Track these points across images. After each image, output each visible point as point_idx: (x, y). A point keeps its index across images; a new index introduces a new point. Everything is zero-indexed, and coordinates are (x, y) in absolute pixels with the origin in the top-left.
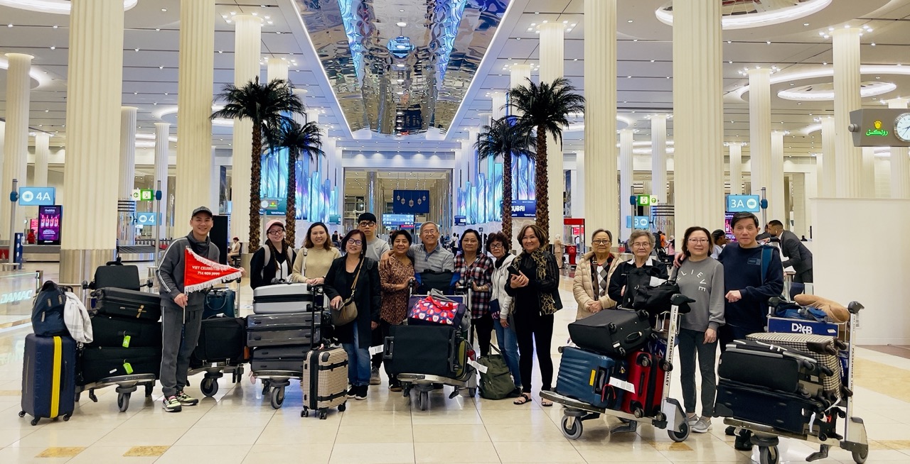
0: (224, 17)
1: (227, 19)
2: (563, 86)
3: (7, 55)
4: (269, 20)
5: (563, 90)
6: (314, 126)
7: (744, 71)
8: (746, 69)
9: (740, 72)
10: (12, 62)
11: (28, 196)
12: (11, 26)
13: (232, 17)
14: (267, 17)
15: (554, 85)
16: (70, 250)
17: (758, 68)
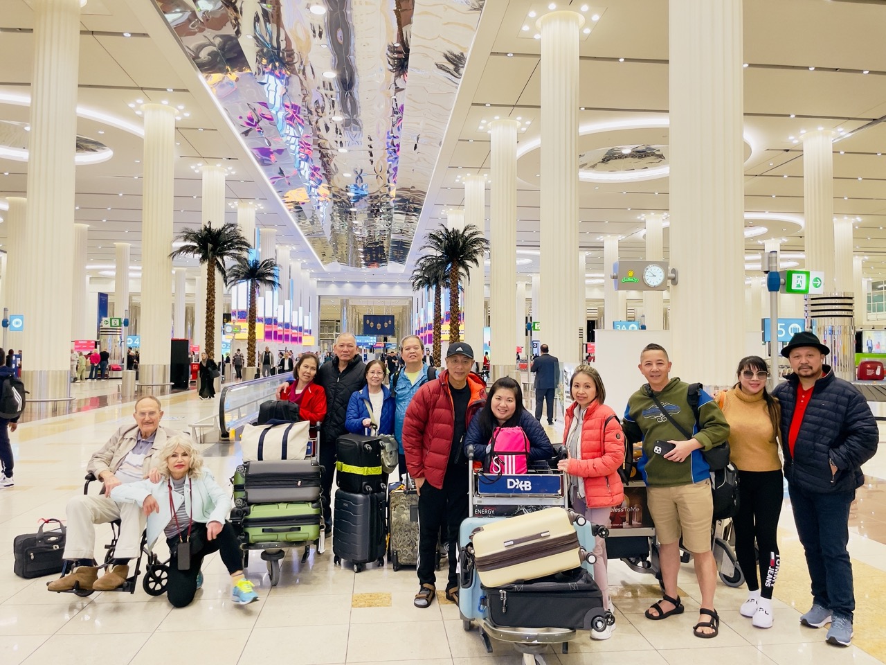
0: (193, 167)
1: (195, 169)
2: (472, 231)
3: (7, 198)
4: (232, 170)
5: (472, 234)
6: (271, 262)
7: (642, 217)
8: (643, 215)
9: (639, 218)
10: (11, 204)
11: (17, 323)
12: (7, 174)
13: (198, 167)
14: (230, 168)
15: (465, 230)
16: (28, 371)
17: (653, 214)
